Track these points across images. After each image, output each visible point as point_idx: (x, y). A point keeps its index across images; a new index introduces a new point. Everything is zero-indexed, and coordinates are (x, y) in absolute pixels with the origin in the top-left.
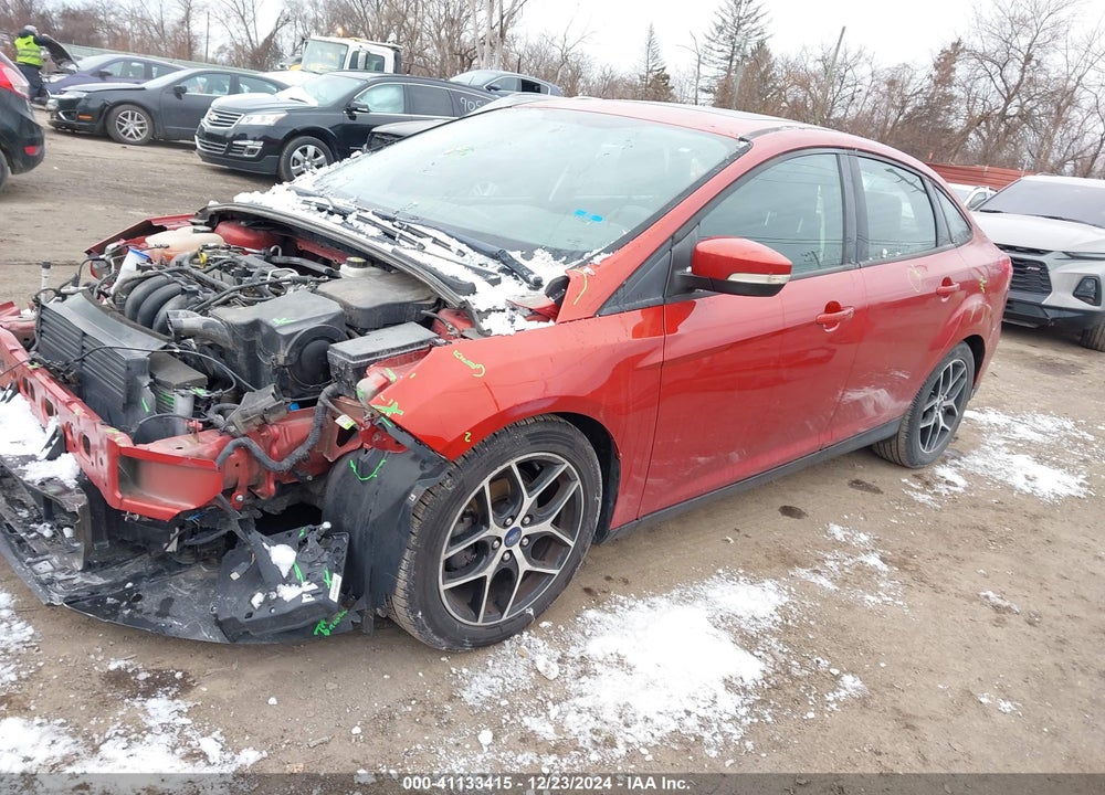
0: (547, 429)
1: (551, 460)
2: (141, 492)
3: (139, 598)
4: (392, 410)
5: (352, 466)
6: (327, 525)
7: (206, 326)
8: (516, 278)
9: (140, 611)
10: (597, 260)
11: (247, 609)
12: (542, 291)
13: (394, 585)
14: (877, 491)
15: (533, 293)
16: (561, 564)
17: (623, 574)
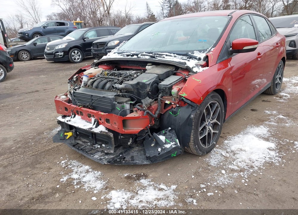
0: (214, 94)
1: (215, 103)
2: (127, 128)
3: (124, 158)
4: (184, 95)
5: (171, 113)
6: (170, 128)
7: (125, 86)
8: (193, 59)
9: (127, 161)
10: (212, 50)
11: (158, 153)
12: (202, 60)
13: (190, 140)
14: (269, 101)
15: (200, 61)
16: (218, 130)
17: (227, 131)
